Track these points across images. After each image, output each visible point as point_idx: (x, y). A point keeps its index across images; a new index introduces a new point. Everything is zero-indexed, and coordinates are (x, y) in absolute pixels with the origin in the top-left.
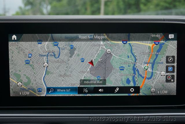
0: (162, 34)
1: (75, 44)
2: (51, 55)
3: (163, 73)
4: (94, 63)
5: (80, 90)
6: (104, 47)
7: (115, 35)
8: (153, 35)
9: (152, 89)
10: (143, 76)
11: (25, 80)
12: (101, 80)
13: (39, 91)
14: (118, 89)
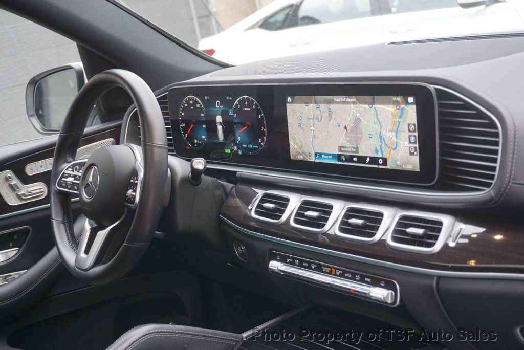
0: (402, 97)
1: (333, 107)
2: (315, 119)
3: (407, 143)
4: (347, 128)
5: (339, 157)
6: (354, 111)
7: (362, 98)
8: (394, 98)
9: (398, 162)
10: (389, 145)
11: (299, 144)
12: (354, 148)
13: (310, 156)
14: (368, 160)
